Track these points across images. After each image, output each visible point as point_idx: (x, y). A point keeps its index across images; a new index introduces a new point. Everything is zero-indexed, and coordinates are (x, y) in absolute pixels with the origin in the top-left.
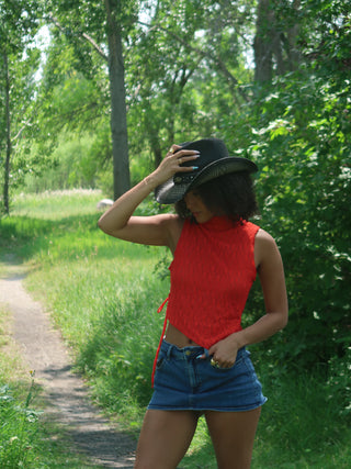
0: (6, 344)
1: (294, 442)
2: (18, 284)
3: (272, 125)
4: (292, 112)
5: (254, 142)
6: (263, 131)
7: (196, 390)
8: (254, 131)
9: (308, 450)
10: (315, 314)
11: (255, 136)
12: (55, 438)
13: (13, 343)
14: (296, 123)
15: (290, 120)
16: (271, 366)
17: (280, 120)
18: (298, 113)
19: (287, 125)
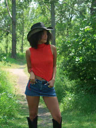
0: (16, 85)
1: (86, 111)
2: (22, 70)
3: (86, 28)
4: (91, 24)
5: (80, 32)
6: (83, 29)
8: (80, 29)
9: (89, 113)
10: (95, 78)
11: (81, 30)
12: (25, 109)
13: (18, 85)
14: (92, 27)
15: (91, 27)
16: (83, 92)
17: (88, 26)
18: (93, 25)
19: (90, 28)
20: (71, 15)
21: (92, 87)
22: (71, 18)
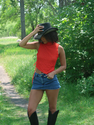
1: (68, 100)
3: (63, 19)
4: (68, 16)
7: (43, 84)
8: (58, 20)
9: (72, 102)
10: (74, 68)
12: (6, 100)
14: (69, 19)
17: (65, 18)
18: (70, 16)
19: (67, 19)
20: (39, 5)
21: (71, 76)
22: (40, 8)
